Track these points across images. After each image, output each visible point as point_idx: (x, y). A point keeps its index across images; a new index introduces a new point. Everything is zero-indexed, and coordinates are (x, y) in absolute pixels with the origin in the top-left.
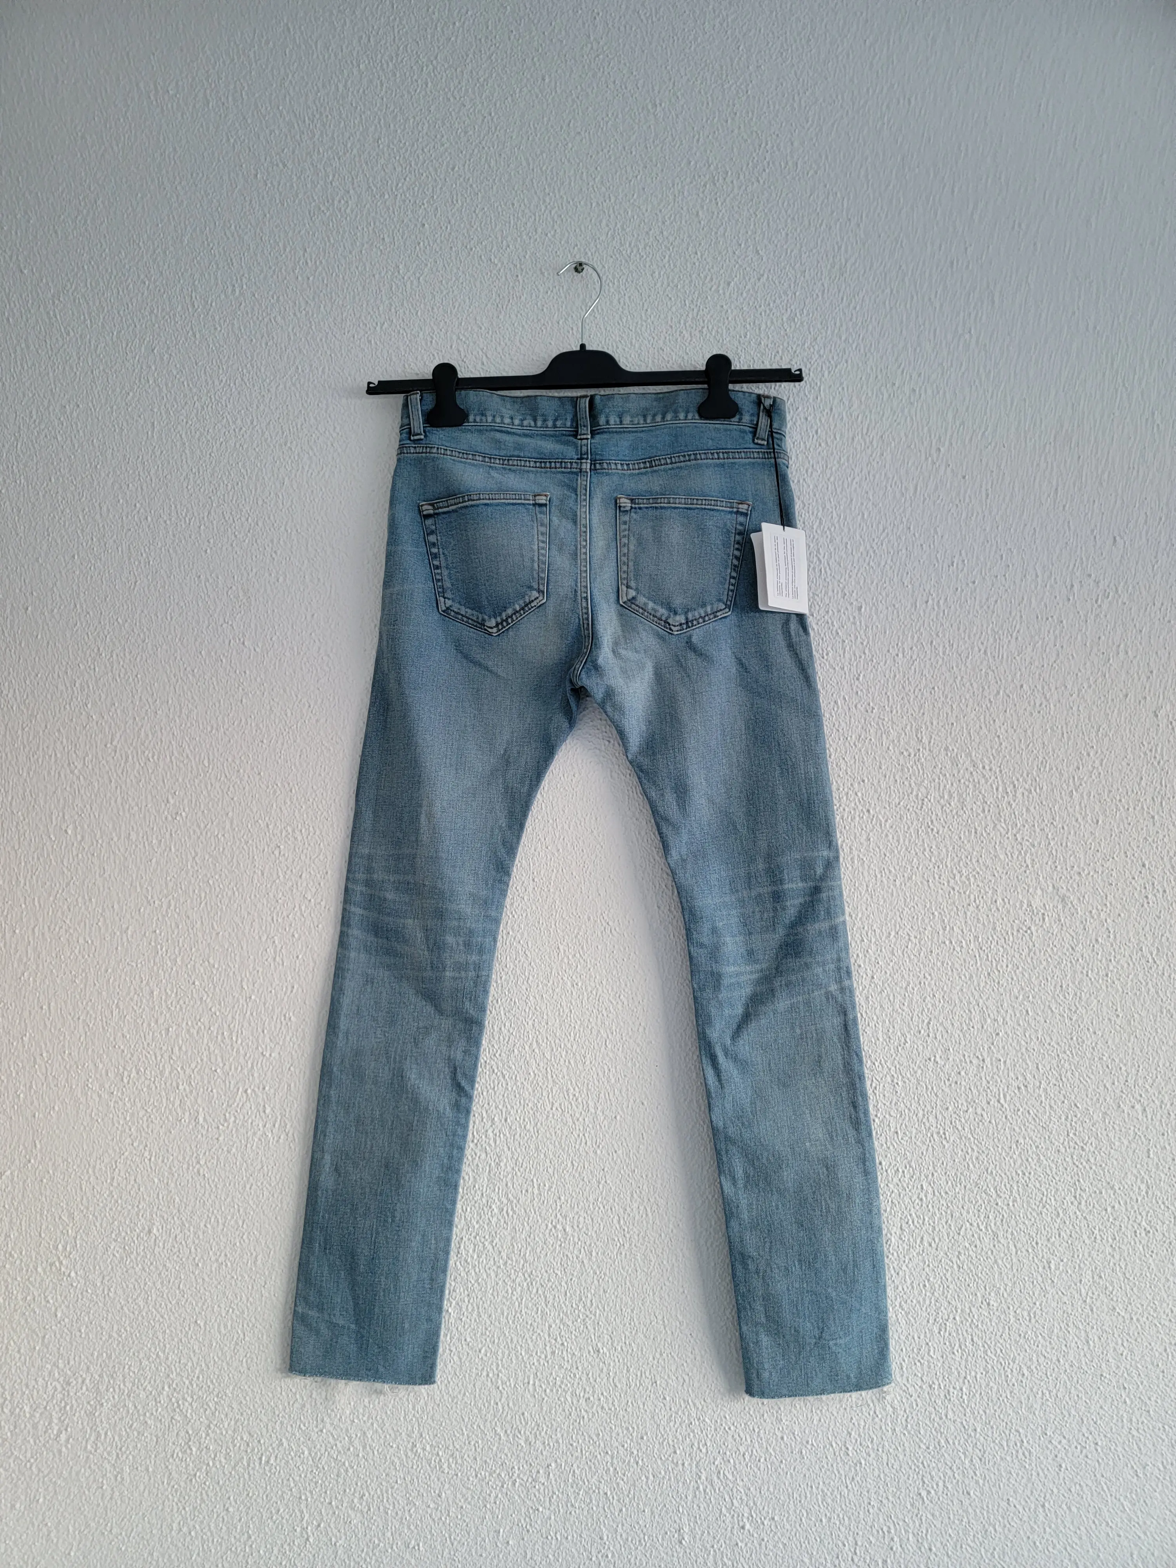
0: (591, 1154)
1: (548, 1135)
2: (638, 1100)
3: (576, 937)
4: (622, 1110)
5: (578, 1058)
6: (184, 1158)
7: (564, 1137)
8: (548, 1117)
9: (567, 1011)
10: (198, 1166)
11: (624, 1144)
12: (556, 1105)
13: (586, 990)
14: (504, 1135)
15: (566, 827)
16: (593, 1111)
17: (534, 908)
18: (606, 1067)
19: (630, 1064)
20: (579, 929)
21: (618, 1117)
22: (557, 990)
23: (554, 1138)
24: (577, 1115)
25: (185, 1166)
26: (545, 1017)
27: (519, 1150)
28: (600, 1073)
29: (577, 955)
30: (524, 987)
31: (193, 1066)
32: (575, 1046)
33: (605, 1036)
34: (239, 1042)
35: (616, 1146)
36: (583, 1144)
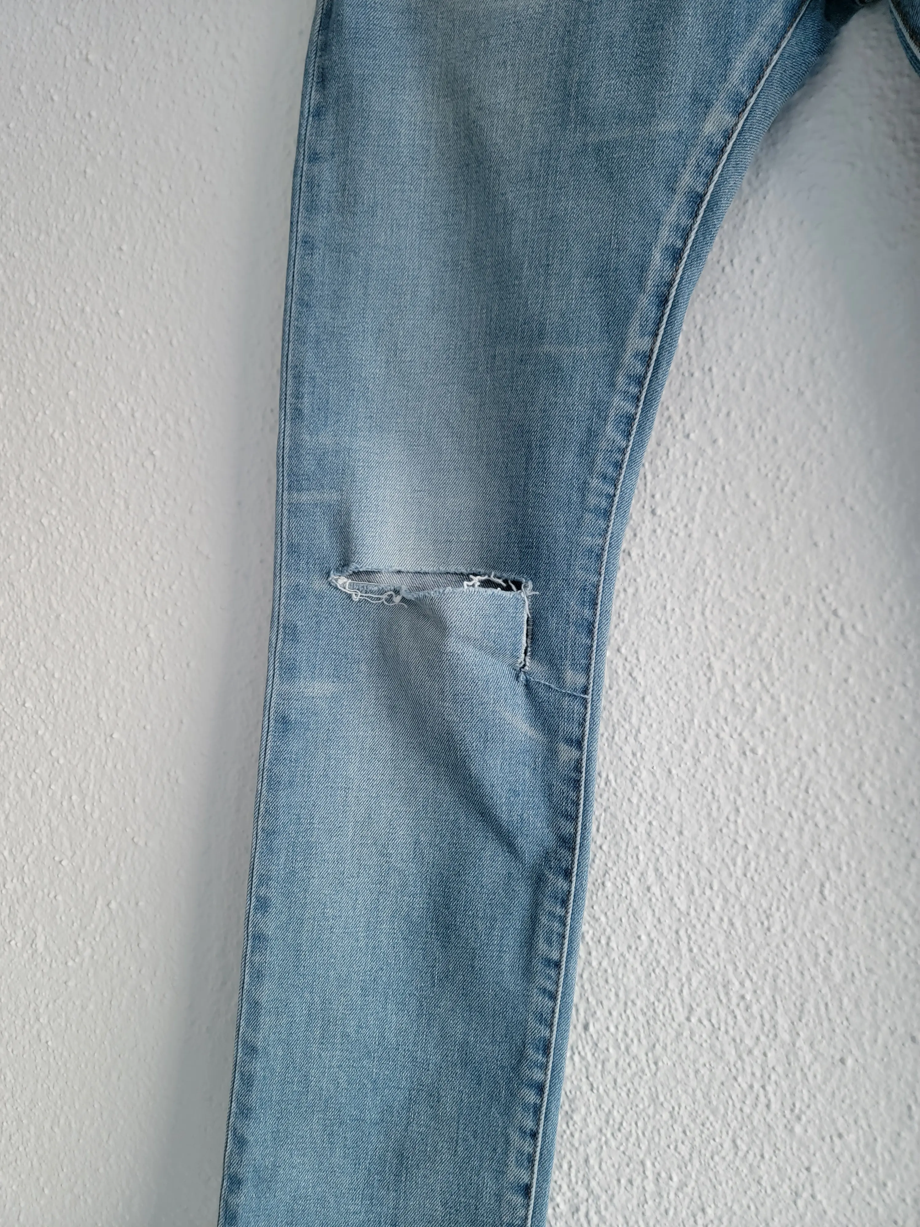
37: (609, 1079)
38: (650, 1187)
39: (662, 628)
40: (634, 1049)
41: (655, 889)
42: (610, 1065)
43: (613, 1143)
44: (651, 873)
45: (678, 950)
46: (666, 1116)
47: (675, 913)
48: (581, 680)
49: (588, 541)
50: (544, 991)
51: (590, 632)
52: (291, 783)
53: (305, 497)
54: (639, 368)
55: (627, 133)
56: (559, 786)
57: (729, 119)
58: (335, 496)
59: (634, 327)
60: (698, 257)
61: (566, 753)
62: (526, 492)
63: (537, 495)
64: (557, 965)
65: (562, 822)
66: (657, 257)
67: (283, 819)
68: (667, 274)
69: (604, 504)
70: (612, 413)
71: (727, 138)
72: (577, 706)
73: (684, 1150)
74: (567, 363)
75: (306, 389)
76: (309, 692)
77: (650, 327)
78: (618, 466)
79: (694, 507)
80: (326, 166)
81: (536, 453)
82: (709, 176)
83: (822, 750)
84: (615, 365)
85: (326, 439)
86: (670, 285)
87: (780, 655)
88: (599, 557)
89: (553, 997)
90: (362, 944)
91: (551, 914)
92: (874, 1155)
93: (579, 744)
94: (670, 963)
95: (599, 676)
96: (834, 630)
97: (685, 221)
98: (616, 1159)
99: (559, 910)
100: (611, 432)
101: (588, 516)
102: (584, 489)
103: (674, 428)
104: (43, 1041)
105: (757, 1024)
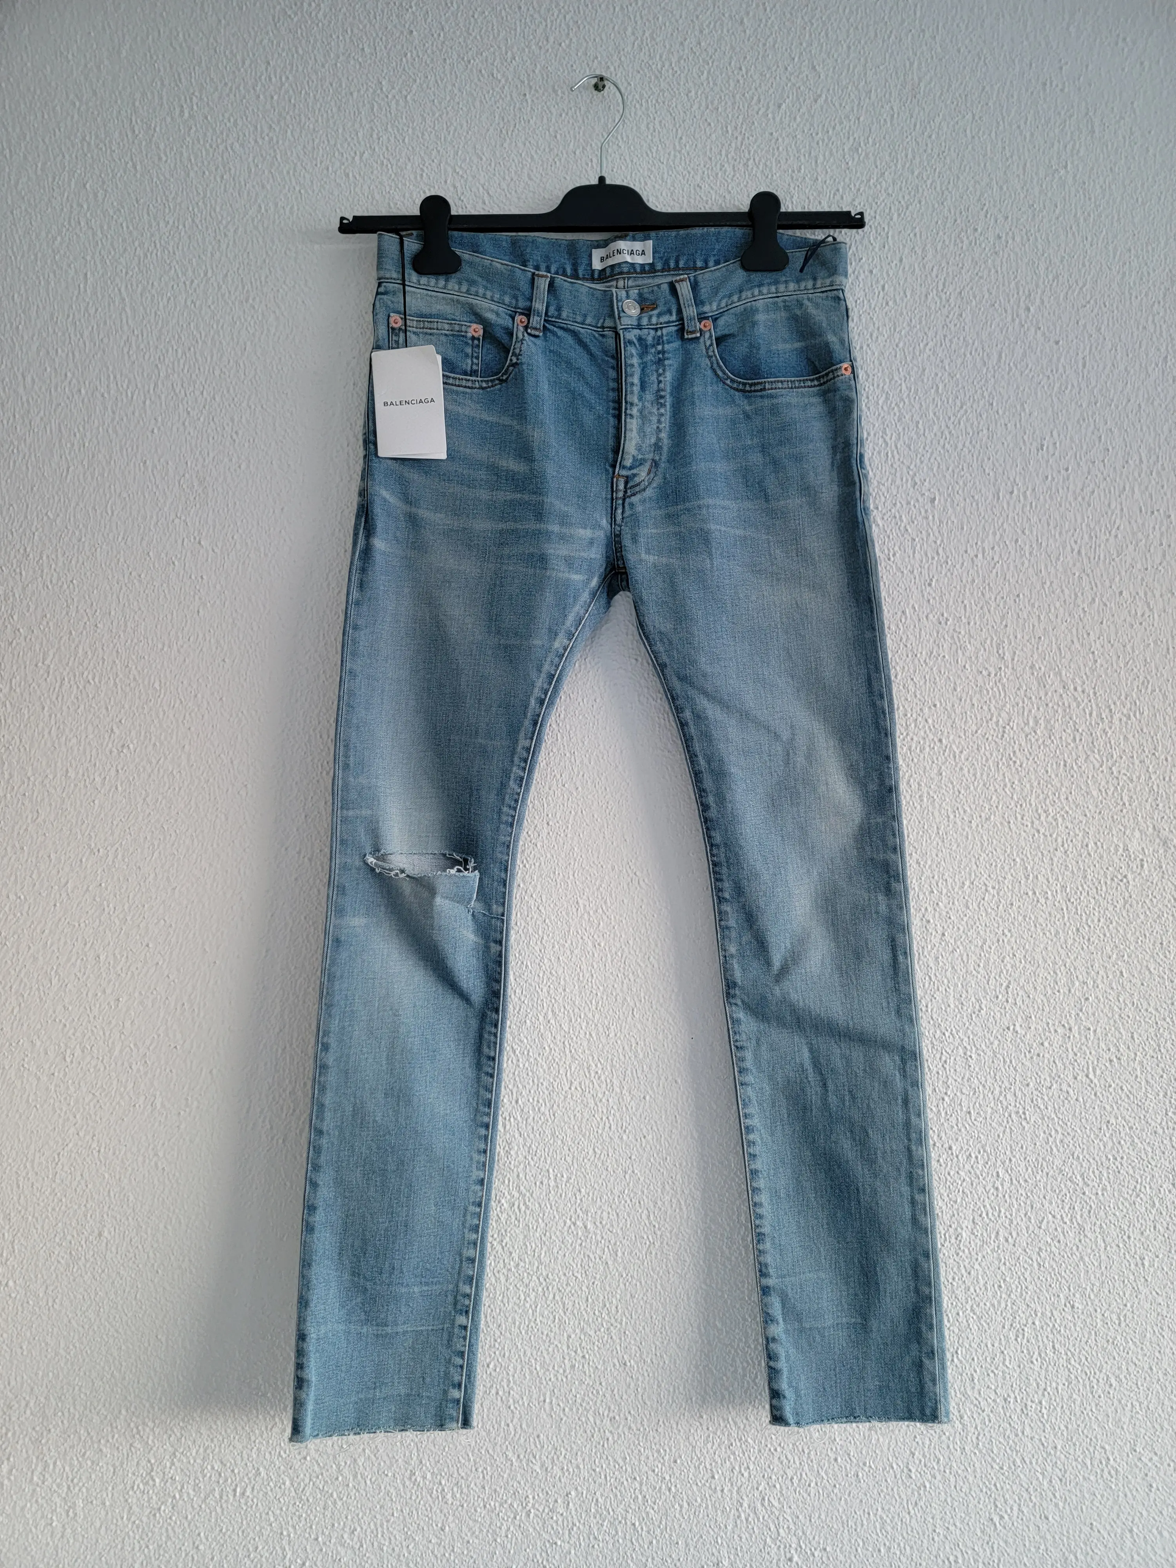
0: (616, 1140)
1: (566, 1119)
2: (670, 1078)
3: (598, 889)
4: (652, 1089)
5: (601, 1029)
6: (139, 1151)
7: (584, 1121)
8: (566, 1097)
9: (587, 975)
10: (155, 1159)
11: (655, 1128)
12: (576, 1083)
13: (610, 951)
14: (515, 1119)
15: (586, 761)
16: (618, 1090)
17: (549, 855)
18: (633, 1040)
19: (660, 1037)
20: (602, 881)
21: (648, 1098)
22: (576, 952)
23: (573, 1122)
24: (600, 1095)
25: (140, 1159)
26: (562, 983)
27: (532, 1136)
28: (626, 1048)
29: (600, 911)
30: (537, 948)
31: (148, 1042)
32: (597, 1016)
33: (632, 1004)
34: (202, 1014)
35: (645, 1130)
36: (607, 1128)
37: (529, 1127)
38: (552, 1183)
39: (554, 884)
40: (543, 1109)
41: (552, 1021)
42: (530, 1120)
43: (532, 1163)
44: (550, 1013)
45: (564, 1052)
46: (559, 1142)
47: (563, 1033)
48: (500, 910)
49: (502, 838)
50: (487, 1074)
51: (505, 885)
52: (342, 977)
53: (351, 813)
54: (525, 755)
55: (518, 642)
56: (491, 965)
57: (566, 641)
58: (369, 812)
59: (522, 735)
60: (551, 703)
61: (494, 948)
62: (469, 812)
63: (475, 814)
64: (494, 1059)
65: (494, 984)
66: (533, 702)
67: (337, 998)
68: (537, 710)
69: (510, 820)
70: (512, 776)
71: (565, 650)
72: (499, 923)
73: (569, 1159)
74: (490, 749)
75: (351, 753)
76: (352, 924)
77: (530, 735)
78: (516, 801)
79: (568, 822)
80: (362, 633)
81: (475, 793)
82: (557, 666)
83: (631, 942)
84: (513, 753)
85: (363, 780)
86: (539, 716)
87: (611, 895)
88: (508, 847)
89: (492, 1076)
90: (384, 1068)
91: (490, 1033)
92: (661, 1145)
93: (500, 943)
94: (560, 1060)
95: (510, 907)
96: (635, 883)
97: (545, 686)
98: (533, 1172)
99: (493, 1030)
100: (512, 784)
101: (502, 826)
102: (500, 812)
103: (557, 781)
104: (160, 1168)
105: (604, 1086)
